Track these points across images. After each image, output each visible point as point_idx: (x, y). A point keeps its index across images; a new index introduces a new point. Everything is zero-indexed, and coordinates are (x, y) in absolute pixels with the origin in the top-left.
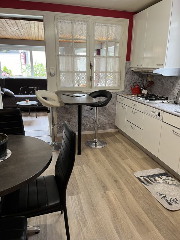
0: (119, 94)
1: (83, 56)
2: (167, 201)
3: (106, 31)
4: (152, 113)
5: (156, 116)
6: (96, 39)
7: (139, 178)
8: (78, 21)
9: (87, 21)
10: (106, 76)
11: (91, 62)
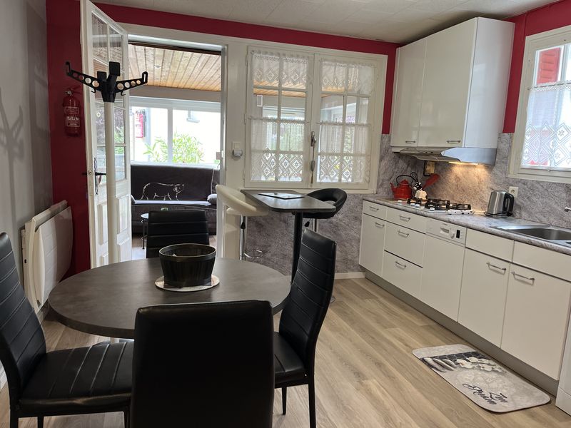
0: (367, 198)
1: (298, 122)
2: (484, 397)
3: (344, 76)
4: (442, 232)
5: (453, 237)
6: (323, 89)
7: (423, 360)
8: (292, 56)
9: (308, 57)
10: (342, 162)
11: (312, 133)
